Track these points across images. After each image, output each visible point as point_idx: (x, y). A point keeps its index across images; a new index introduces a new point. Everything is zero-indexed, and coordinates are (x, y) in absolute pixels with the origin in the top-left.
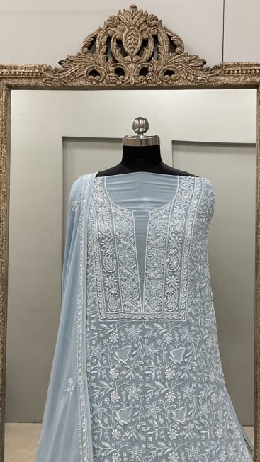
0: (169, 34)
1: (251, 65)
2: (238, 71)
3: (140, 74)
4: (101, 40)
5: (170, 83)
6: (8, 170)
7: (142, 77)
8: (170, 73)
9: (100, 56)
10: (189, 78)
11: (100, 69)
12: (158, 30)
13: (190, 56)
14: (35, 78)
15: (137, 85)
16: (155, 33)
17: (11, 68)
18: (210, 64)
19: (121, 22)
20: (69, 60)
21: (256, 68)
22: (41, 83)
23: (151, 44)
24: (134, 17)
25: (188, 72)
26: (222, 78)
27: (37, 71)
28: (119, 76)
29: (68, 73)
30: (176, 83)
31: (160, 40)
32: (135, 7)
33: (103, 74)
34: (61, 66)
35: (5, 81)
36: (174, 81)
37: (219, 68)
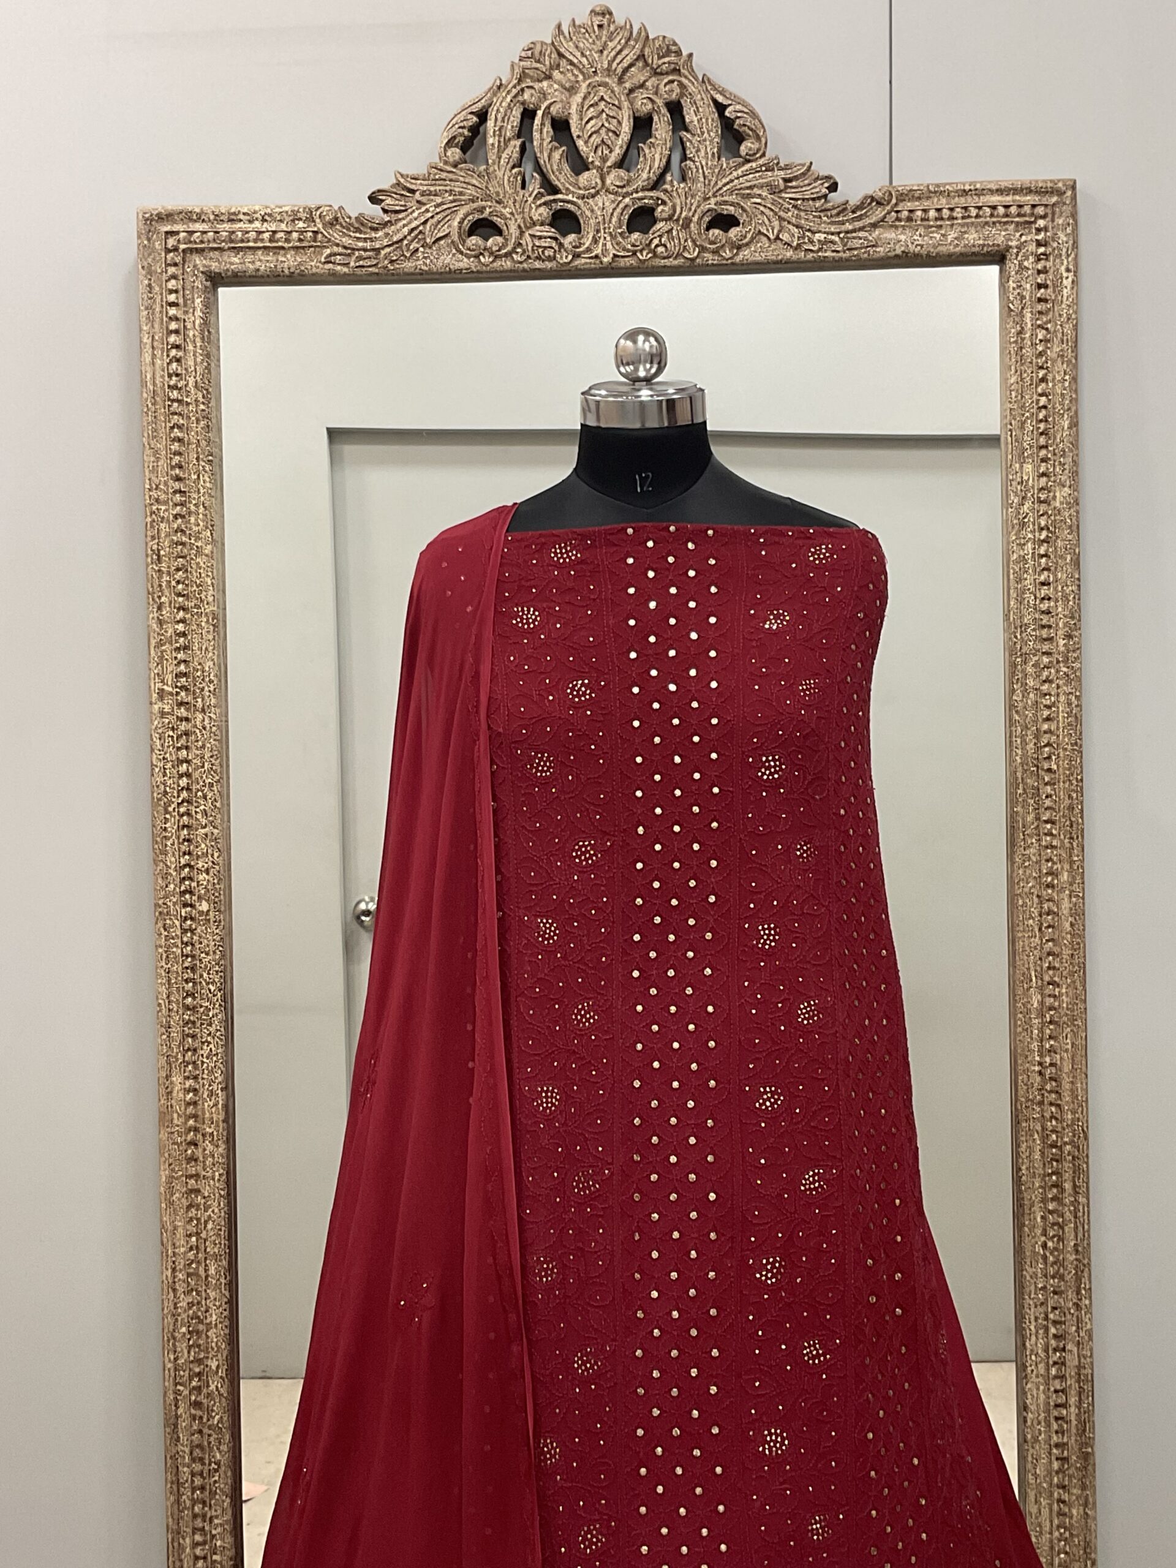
0: (720, 98)
1: (980, 193)
2: (939, 210)
3: (630, 230)
4: (502, 123)
5: (728, 254)
6: (218, 543)
7: (636, 236)
8: (724, 221)
9: (500, 174)
10: (785, 237)
11: (502, 216)
12: (681, 85)
13: (787, 167)
14: (297, 248)
15: (622, 263)
16: (674, 96)
17: (218, 217)
18: (851, 192)
19: (563, 63)
20: (404, 189)
21: (995, 199)
22: (314, 264)
23: (662, 128)
24: (605, 46)
25: (781, 219)
26: (890, 235)
27: (301, 224)
28: (564, 235)
29: (399, 230)
30: (745, 254)
31: (690, 116)
32: (606, 12)
33: (513, 230)
34: (378, 207)
35: (198, 260)
36: (739, 248)
37: (879, 203)
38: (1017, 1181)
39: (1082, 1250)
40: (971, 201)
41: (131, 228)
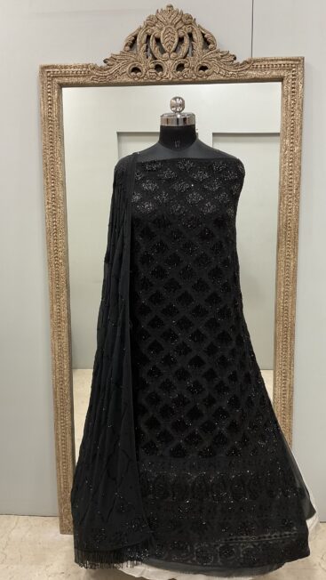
0: (203, 32)
1: (277, 60)
2: (265, 65)
3: (177, 70)
4: (141, 39)
5: (204, 77)
6: (63, 161)
7: (178, 72)
8: (203, 68)
9: (140, 54)
10: (221, 73)
11: (140, 66)
12: (192, 28)
13: (222, 52)
14: (83, 76)
15: (175, 80)
16: (190, 31)
17: (61, 67)
18: (240, 60)
19: (159, 21)
20: (113, 58)
22: (88, 80)
23: (186, 40)
24: (170, 16)
25: (220, 67)
26: (251, 72)
27: (84, 69)
28: (158, 72)
29: (112, 71)
30: (210, 78)
31: (195, 37)
32: (171, 6)
33: (144, 71)
34: (105, 64)
35: (56, 80)
36: (207, 76)
37: (248, 63)
38: (275, 337)
39: (292, 355)
40: (274, 63)
41: (38, 70)
